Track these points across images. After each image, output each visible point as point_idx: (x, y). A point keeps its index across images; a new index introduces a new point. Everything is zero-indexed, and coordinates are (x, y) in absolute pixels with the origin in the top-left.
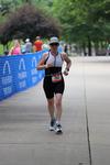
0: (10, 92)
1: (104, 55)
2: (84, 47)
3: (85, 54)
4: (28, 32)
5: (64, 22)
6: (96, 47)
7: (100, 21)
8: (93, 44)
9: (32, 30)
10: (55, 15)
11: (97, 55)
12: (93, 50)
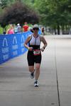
0: (7, 58)
1: (68, 34)
2: (55, 29)
3: (56, 34)
4: (19, 19)
5: (42, 13)
6: (63, 29)
7: (65, 12)
8: (60, 27)
9: (21, 18)
10: (36, 8)
11: (63, 34)
12: (61, 31)
